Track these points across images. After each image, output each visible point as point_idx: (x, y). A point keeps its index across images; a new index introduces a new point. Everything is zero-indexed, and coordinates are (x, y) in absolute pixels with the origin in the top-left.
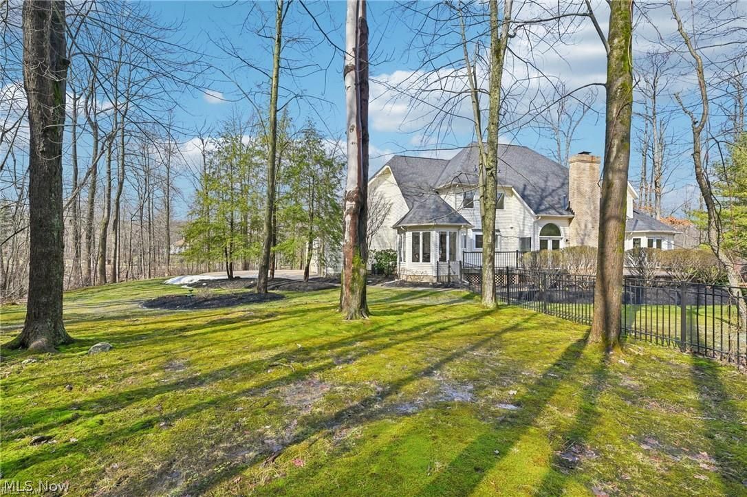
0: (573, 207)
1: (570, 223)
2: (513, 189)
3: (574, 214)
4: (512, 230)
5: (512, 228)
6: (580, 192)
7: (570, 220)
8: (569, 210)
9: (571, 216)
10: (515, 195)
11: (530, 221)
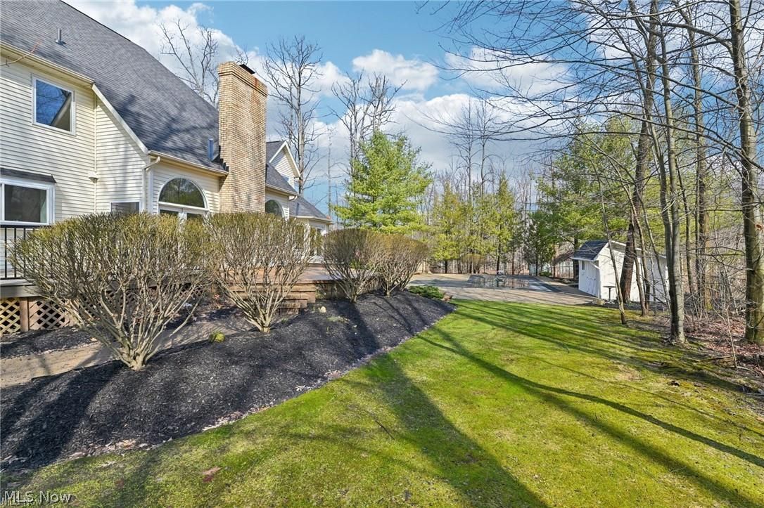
0: (227, 159)
1: (220, 186)
2: (94, 88)
3: (227, 169)
4: (98, 186)
5: (95, 180)
6: (238, 134)
7: (221, 180)
8: (219, 161)
9: (224, 172)
10: (103, 106)
11: (138, 164)
